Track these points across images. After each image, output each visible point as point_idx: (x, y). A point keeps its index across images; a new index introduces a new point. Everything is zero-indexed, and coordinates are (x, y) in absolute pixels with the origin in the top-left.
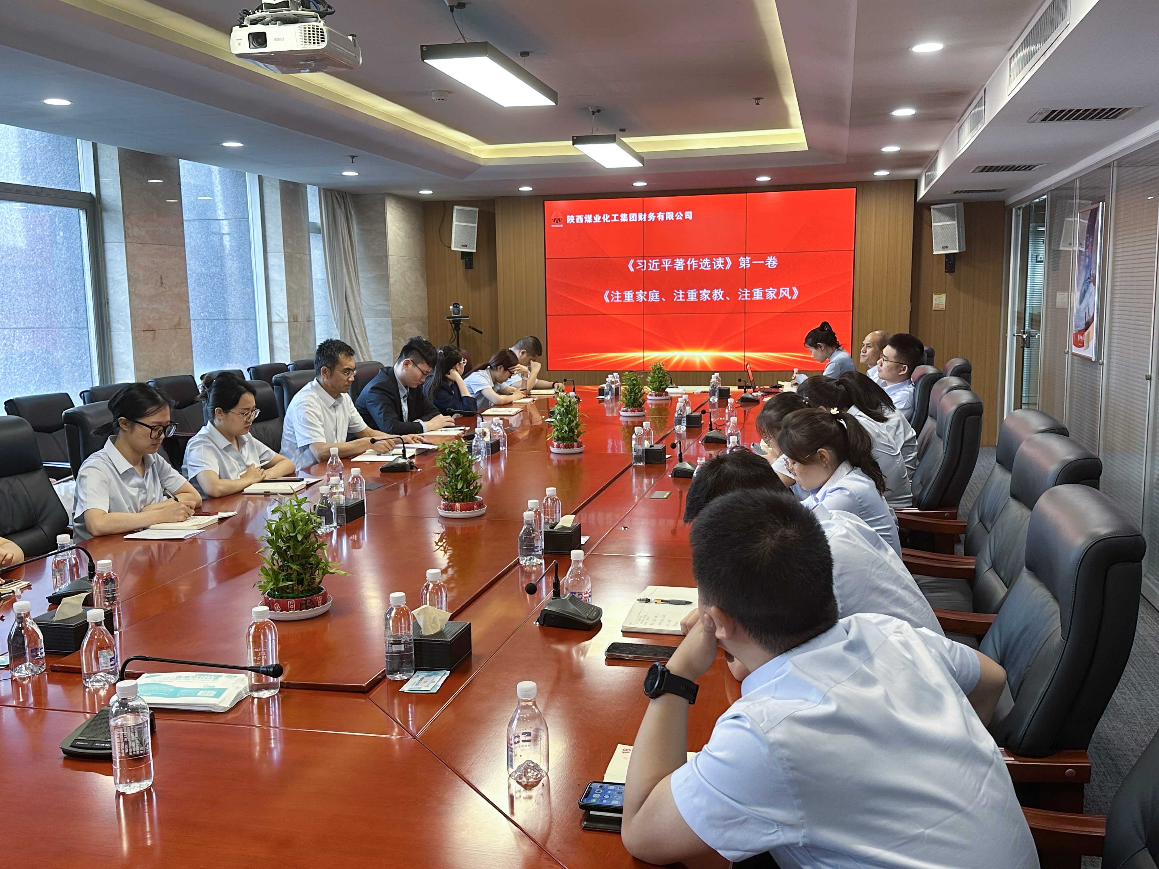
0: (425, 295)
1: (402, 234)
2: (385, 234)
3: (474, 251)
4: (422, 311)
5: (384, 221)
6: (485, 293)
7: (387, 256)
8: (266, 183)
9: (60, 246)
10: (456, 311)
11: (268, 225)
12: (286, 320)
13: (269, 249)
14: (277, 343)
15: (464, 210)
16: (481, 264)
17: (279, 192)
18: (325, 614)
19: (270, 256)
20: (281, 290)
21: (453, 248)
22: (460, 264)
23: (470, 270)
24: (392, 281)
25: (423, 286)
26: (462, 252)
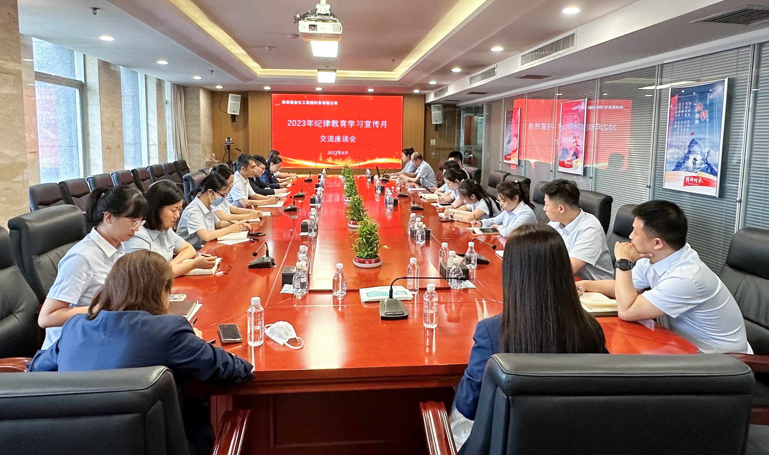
0: (211, 133)
1: (205, 105)
2: (199, 105)
3: (239, 114)
4: (211, 141)
5: (199, 99)
6: (241, 133)
7: (199, 115)
8: (148, 80)
9: (61, 106)
10: (228, 141)
11: (149, 99)
12: (157, 144)
13: (149, 110)
14: (152, 155)
15: (236, 96)
16: (240, 121)
17: (155, 84)
18: (380, 266)
19: (149, 114)
20: (155, 130)
21: (228, 112)
22: (230, 120)
23: (234, 123)
24: (202, 126)
25: (211, 129)
26: (232, 115)
